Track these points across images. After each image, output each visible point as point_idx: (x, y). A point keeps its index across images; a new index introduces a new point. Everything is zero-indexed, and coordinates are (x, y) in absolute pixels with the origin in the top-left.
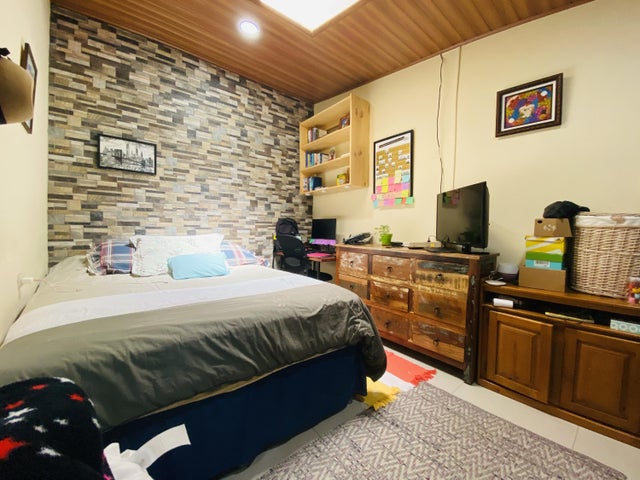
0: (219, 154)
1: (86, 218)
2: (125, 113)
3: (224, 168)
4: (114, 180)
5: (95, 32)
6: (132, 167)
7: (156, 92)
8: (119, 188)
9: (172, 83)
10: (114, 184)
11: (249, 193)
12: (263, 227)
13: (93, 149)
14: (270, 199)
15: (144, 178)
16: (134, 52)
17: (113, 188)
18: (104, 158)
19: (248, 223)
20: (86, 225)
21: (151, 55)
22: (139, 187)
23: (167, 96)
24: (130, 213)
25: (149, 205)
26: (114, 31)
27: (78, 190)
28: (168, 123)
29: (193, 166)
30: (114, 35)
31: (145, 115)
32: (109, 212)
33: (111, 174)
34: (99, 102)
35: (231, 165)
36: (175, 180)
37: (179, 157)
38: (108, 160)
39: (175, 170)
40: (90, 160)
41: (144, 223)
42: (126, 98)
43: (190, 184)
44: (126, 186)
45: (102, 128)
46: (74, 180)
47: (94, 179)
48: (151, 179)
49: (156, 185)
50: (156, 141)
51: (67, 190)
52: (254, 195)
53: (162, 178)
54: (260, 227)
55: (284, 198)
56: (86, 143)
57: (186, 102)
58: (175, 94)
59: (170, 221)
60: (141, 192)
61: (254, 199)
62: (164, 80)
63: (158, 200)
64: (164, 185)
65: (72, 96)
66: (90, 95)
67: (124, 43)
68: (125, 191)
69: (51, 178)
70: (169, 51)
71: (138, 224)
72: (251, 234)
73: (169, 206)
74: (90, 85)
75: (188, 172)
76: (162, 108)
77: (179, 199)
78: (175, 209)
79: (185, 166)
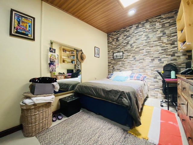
0: (139, 48)
1: (112, 69)
2: (118, 47)
3: (141, 51)
4: (116, 61)
5: (113, 34)
6: (119, 58)
7: (123, 39)
8: (117, 63)
9: (126, 35)
10: (116, 62)
11: (150, 57)
12: (158, 68)
13: (113, 56)
14: (161, 57)
15: (121, 59)
16: (119, 33)
17: (116, 63)
18: (114, 57)
19: (150, 67)
20: (112, 70)
21: (122, 32)
22: (120, 62)
23: (125, 39)
24: (119, 67)
25: (122, 65)
26: (115, 32)
27: (111, 64)
28: (126, 45)
29: (131, 53)
30: (116, 33)
31: (121, 46)
32: (116, 67)
33: (116, 60)
34: (114, 47)
35: (143, 49)
36: (127, 58)
37: (128, 52)
38: (115, 58)
39: (127, 56)
40: (113, 58)
41: (121, 69)
42: (118, 44)
43: (131, 58)
44: (118, 62)
45: (114, 52)
46: (111, 62)
47: (113, 62)
48: (122, 59)
49: (123, 60)
50: (123, 51)
51: (110, 64)
52: (153, 57)
53: (124, 59)
54: (156, 68)
55: (170, 55)
56: (112, 55)
57: (130, 38)
58: (127, 37)
59: (126, 68)
60: (120, 63)
61: (153, 58)
62: (124, 36)
63: (124, 64)
64: (125, 60)
65: (110, 48)
66: (113, 47)
67: (117, 33)
68: (118, 63)
69: (108, 63)
70: (125, 28)
71: (120, 69)
72: (152, 71)
73: (126, 65)
74: (112, 44)
75: (130, 55)
76: (124, 42)
77: (128, 63)
78: (127, 65)
79: (129, 54)
